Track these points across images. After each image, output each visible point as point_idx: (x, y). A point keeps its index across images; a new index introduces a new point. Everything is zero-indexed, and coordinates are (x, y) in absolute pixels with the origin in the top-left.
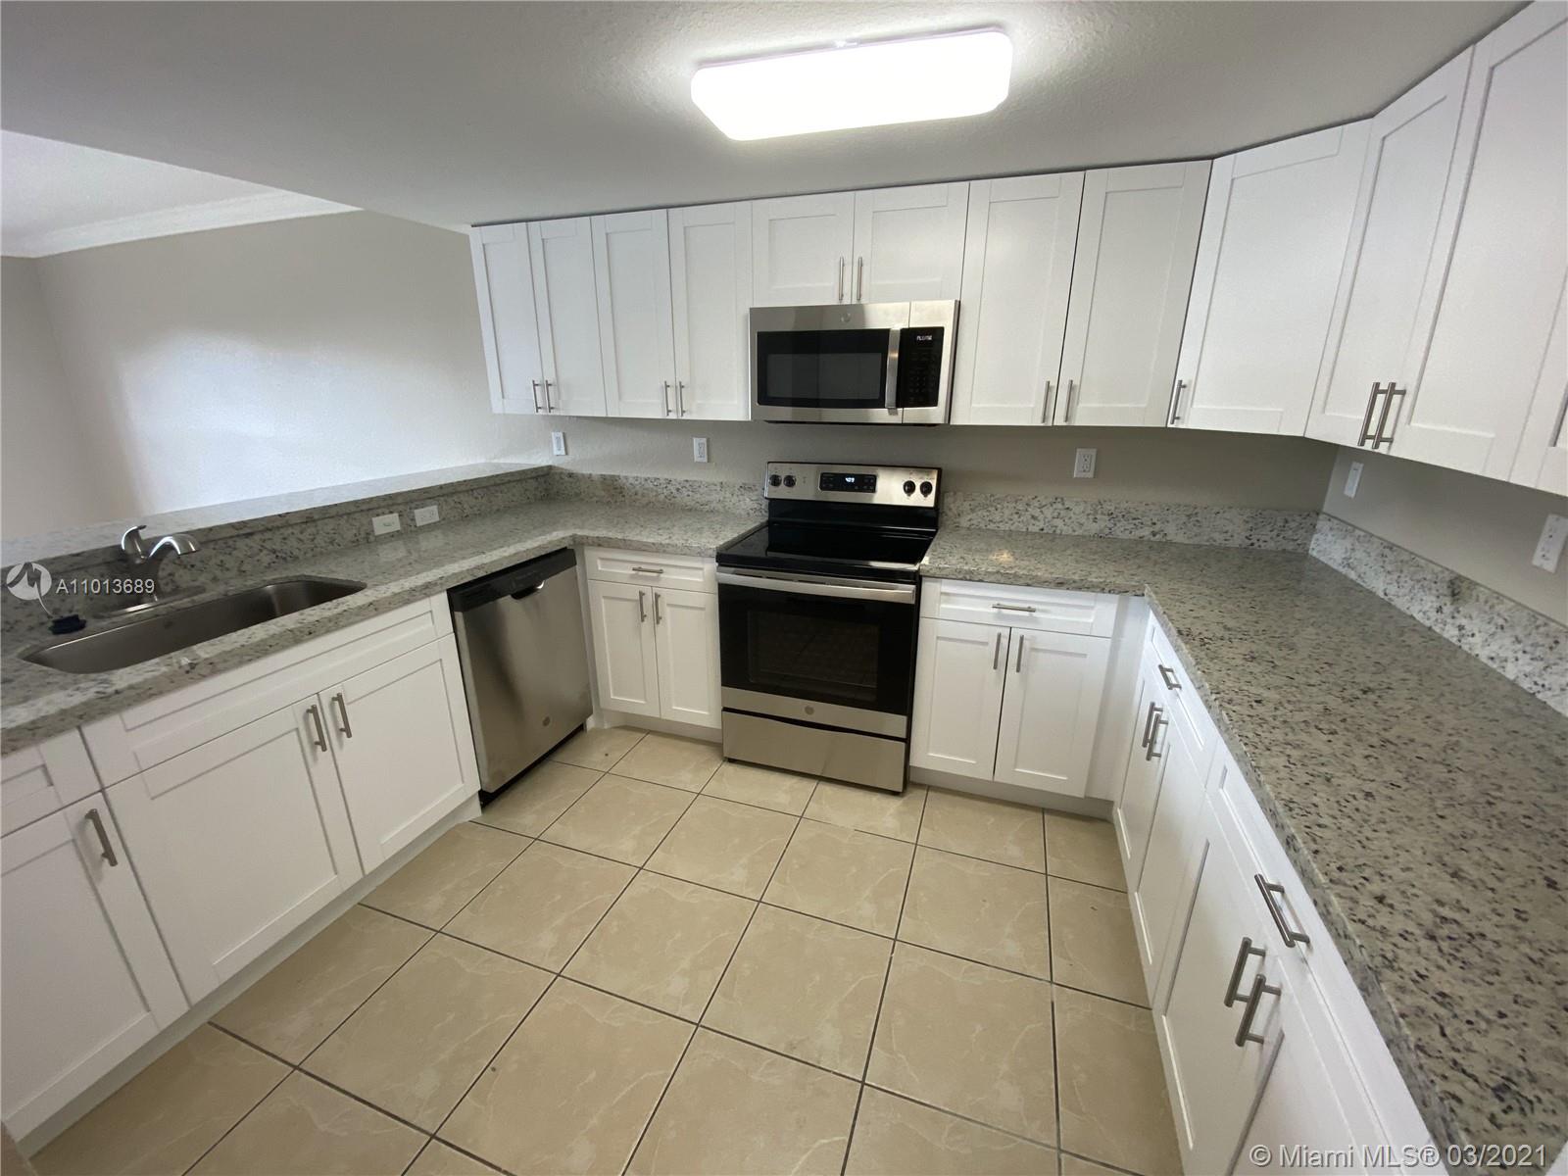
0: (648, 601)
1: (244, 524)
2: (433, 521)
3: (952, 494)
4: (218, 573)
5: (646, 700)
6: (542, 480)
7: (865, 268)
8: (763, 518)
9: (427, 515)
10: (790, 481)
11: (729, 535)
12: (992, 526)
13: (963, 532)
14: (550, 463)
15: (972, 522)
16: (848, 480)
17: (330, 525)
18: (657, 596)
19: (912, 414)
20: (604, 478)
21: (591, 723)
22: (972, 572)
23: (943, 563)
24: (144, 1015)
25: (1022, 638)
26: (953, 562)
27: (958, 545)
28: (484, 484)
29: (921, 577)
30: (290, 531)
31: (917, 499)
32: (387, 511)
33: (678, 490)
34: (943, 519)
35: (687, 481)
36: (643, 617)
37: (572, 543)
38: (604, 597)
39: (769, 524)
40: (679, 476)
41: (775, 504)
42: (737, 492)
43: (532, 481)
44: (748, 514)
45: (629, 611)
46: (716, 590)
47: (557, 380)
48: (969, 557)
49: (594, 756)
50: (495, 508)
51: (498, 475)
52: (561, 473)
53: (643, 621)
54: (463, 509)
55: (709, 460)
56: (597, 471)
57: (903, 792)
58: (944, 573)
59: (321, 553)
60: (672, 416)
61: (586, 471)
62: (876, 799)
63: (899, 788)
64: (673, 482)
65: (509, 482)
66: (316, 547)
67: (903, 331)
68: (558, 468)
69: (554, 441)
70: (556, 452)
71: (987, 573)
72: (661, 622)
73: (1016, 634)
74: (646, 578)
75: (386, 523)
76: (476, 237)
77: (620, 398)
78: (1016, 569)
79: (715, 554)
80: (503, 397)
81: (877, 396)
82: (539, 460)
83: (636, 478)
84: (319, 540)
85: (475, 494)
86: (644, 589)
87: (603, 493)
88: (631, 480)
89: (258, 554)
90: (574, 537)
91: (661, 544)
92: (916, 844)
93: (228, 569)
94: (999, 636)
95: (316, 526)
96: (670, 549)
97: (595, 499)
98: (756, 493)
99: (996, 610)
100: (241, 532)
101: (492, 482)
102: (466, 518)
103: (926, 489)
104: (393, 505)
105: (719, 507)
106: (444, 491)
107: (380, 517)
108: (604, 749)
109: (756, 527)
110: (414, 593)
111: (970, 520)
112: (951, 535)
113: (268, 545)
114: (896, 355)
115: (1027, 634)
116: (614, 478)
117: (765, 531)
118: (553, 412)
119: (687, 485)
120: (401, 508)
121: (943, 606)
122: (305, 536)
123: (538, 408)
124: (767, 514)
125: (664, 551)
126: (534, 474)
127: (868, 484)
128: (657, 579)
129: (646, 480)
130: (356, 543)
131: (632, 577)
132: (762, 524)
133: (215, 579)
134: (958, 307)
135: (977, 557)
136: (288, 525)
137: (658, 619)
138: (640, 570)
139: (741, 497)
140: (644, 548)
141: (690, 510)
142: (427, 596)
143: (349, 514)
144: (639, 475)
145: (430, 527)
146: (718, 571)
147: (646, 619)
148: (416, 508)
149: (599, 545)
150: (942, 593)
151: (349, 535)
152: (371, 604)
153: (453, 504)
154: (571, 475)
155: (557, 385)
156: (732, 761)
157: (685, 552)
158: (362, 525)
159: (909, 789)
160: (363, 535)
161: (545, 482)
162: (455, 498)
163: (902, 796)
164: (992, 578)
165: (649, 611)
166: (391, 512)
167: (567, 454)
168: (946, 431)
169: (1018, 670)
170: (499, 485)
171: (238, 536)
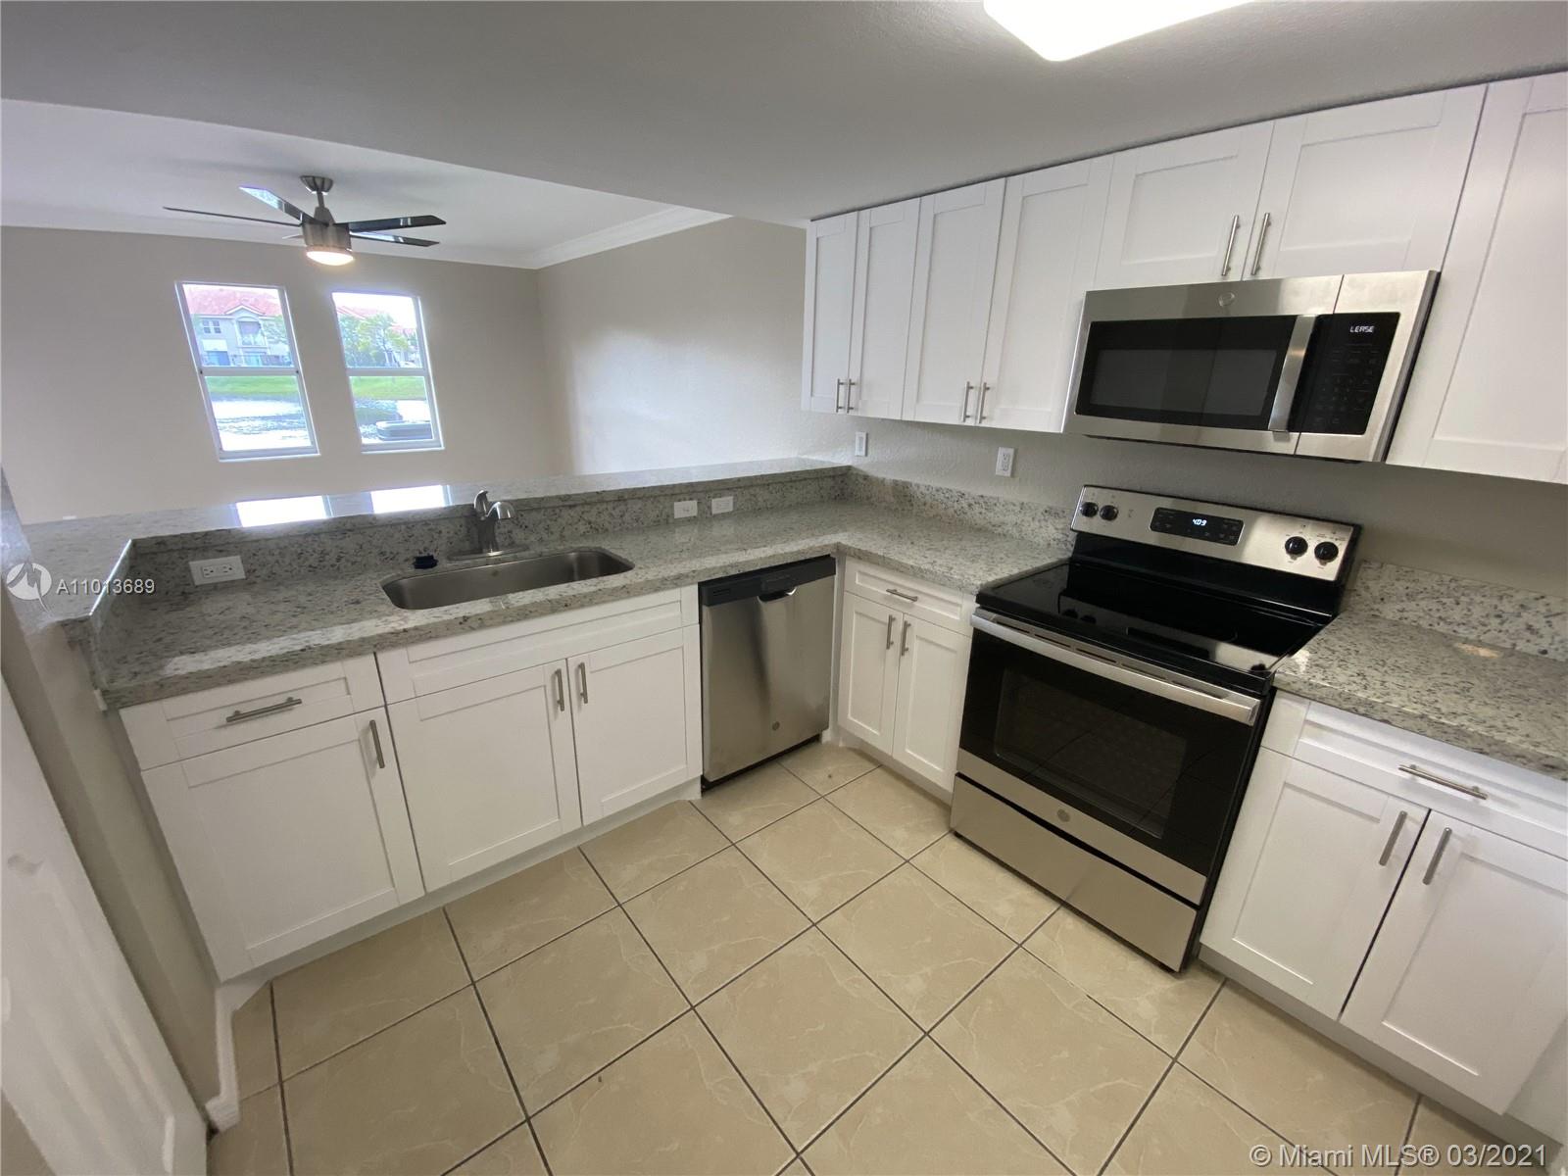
0: (898, 627)
1: (569, 497)
2: (726, 511)
3: (1375, 565)
4: (545, 536)
5: (880, 730)
6: (839, 480)
7: (1272, 230)
8: (1065, 552)
9: (722, 504)
10: (1110, 514)
11: (1006, 569)
12: (1442, 628)
13: (1382, 627)
14: (849, 464)
15: (1405, 614)
16: (1197, 522)
17: (637, 506)
18: (906, 625)
19: (1314, 443)
20: (896, 483)
21: (827, 736)
22: (1372, 705)
23: (1319, 676)
24: (389, 889)
25: (1447, 834)
26: (1342, 678)
27: (1362, 650)
28: (780, 480)
29: (1273, 691)
30: (605, 506)
31: (1307, 566)
32: (687, 497)
33: (970, 505)
34: (1351, 600)
35: (982, 496)
36: (889, 644)
37: (835, 551)
38: (857, 613)
39: (1071, 562)
40: (975, 490)
41: (1083, 538)
42: (1039, 516)
43: (829, 480)
44: (1049, 544)
45: (878, 632)
46: (971, 633)
47: (861, 380)
48: (1375, 676)
49: (818, 774)
50: (787, 503)
51: (794, 472)
52: (857, 474)
53: (888, 647)
54: (756, 503)
55: (1013, 474)
56: (889, 475)
57: (1180, 972)
58: (1318, 693)
59: (627, 529)
60: (970, 422)
61: (880, 475)
62: (1136, 966)
63: (1175, 965)
64: (967, 496)
65: (805, 479)
66: (624, 523)
67: (1322, 320)
68: (856, 469)
69: (857, 441)
70: (857, 453)
71: (1400, 712)
72: (906, 654)
73: (1438, 823)
74: (902, 603)
75: (685, 508)
76: (812, 230)
77: (918, 400)
78: (1463, 720)
79: (977, 591)
80: (812, 395)
81: (1257, 411)
82: (841, 459)
83: (928, 488)
84: (627, 517)
85: (771, 488)
86: (895, 614)
87: (892, 499)
88: (923, 489)
89: (577, 523)
90: (838, 546)
91: (920, 568)
92: (1175, 1060)
93: (552, 533)
94: (1403, 817)
95: (626, 505)
96: (928, 576)
97: (884, 504)
98: (1063, 520)
99: (1407, 776)
100: (566, 503)
101: (788, 479)
102: (757, 511)
103: (1326, 553)
104: (694, 492)
105: (1015, 532)
106: (741, 484)
107: (683, 502)
108: (830, 768)
109: (1052, 564)
110: (665, 582)
111: (1403, 611)
112: (1357, 630)
113: (585, 516)
114: (1302, 353)
115: (1458, 829)
116: (906, 485)
117: (1066, 569)
118: (851, 412)
119: (981, 501)
120: (702, 495)
121: (1306, 740)
122: (617, 513)
123: (838, 407)
124: (1072, 549)
125: (922, 577)
126: (831, 474)
127: (1228, 531)
128: (911, 607)
129: (937, 490)
130: (657, 523)
131: (886, 598)
132: (1061, 560)
133: (541, 540)
134: (1435, 282)
135: (1392, 680)
136: (602, 501)
137: (904, 650)
138: (894, 592)
139: (1043, 523)
140: (902, 569)
141: (980, 530)
142: (677, 586)
143: (655, 497)
144: (932, 484)
145: (724, 516)
146: (976, 614)
147: (892, 647)
148: (714, 498)
149: (860, 558)
150: (1307, 722)
151: (653, 515)
152: (624, 586)
153: (748, 497)
154: (866, 477)
155: (860, 384)
156: (958, 836)
157: (944, 582)
158: (665, 507)
159: (1192, 970)
160: (664, 516)
161: (842, 482)
162: (752, 491)
163: (1178, 978)
164: (1409, 723)
165: (897, 639)
166: (691, 499)
167: (866, 454)
168: (1379, 472)
169: (1427, 880)
170: (795, 481)
171: (563, 506)
